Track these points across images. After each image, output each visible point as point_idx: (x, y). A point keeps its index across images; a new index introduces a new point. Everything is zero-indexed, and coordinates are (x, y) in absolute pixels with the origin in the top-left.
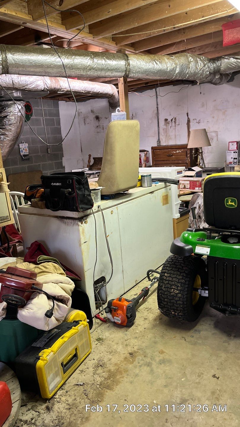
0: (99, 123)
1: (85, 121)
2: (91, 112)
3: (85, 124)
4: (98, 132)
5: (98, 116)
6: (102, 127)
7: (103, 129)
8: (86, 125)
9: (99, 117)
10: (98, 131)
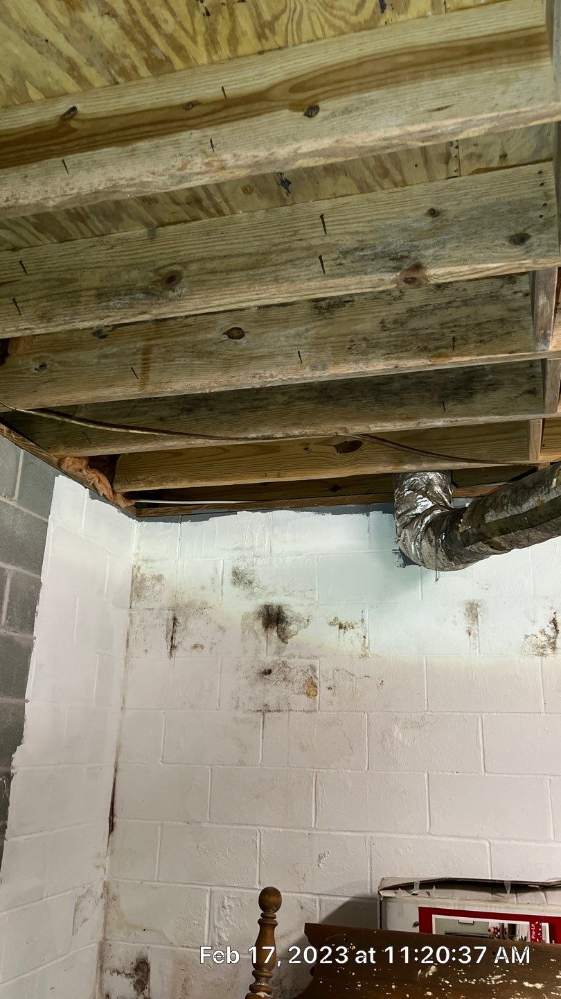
0: (279, 652)
1: (174, 632)
2: (234, 583)
3: (173, 647)
4: (265, 710)
5: (279, 607)
6: (299, 678)
7: (311, 687)
8: (177, 653)
9: (287, 613)
10: (271, 700)
